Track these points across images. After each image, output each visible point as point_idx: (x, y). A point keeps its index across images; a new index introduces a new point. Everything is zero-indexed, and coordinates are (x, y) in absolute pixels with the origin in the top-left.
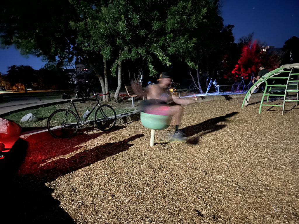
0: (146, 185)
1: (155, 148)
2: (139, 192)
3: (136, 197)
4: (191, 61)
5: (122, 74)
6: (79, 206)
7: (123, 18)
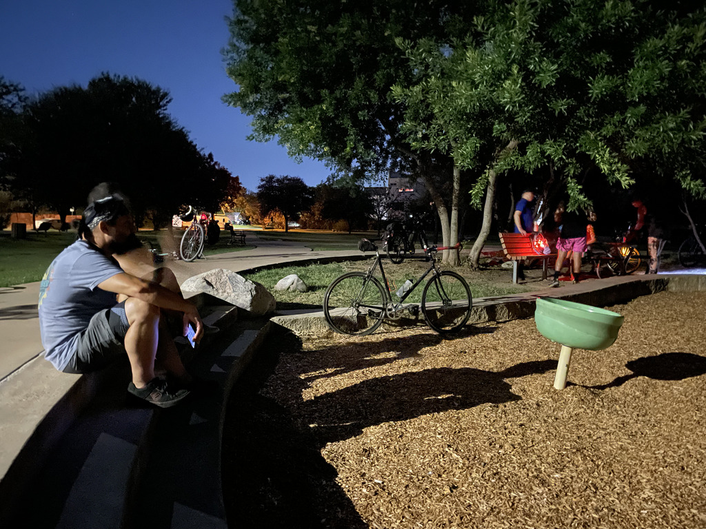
0: (537, 482)
1: (568, 394)
2: (519, 496)
3: (511, 504)
4: (691, 177)
5: (494, 202)
6: (376, 492)
7: (516, 72)
